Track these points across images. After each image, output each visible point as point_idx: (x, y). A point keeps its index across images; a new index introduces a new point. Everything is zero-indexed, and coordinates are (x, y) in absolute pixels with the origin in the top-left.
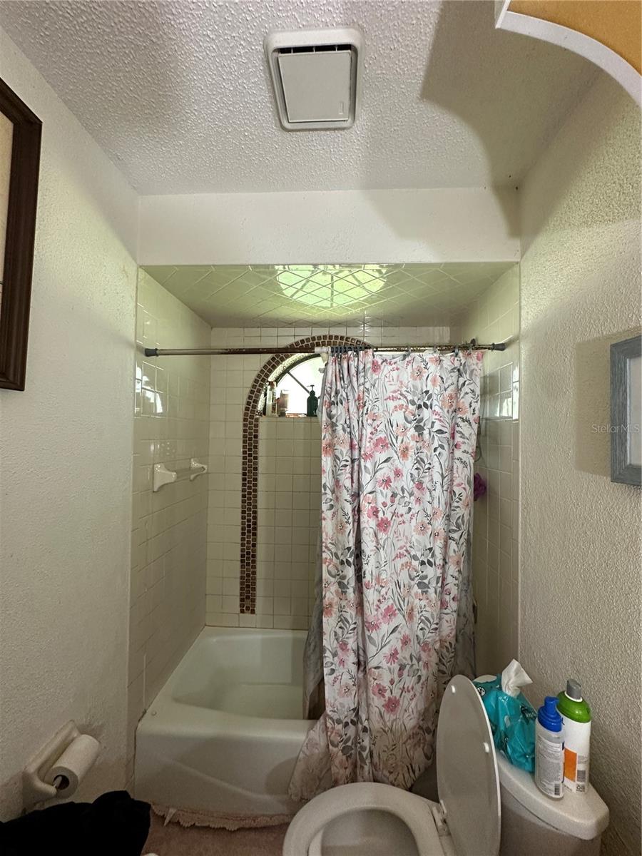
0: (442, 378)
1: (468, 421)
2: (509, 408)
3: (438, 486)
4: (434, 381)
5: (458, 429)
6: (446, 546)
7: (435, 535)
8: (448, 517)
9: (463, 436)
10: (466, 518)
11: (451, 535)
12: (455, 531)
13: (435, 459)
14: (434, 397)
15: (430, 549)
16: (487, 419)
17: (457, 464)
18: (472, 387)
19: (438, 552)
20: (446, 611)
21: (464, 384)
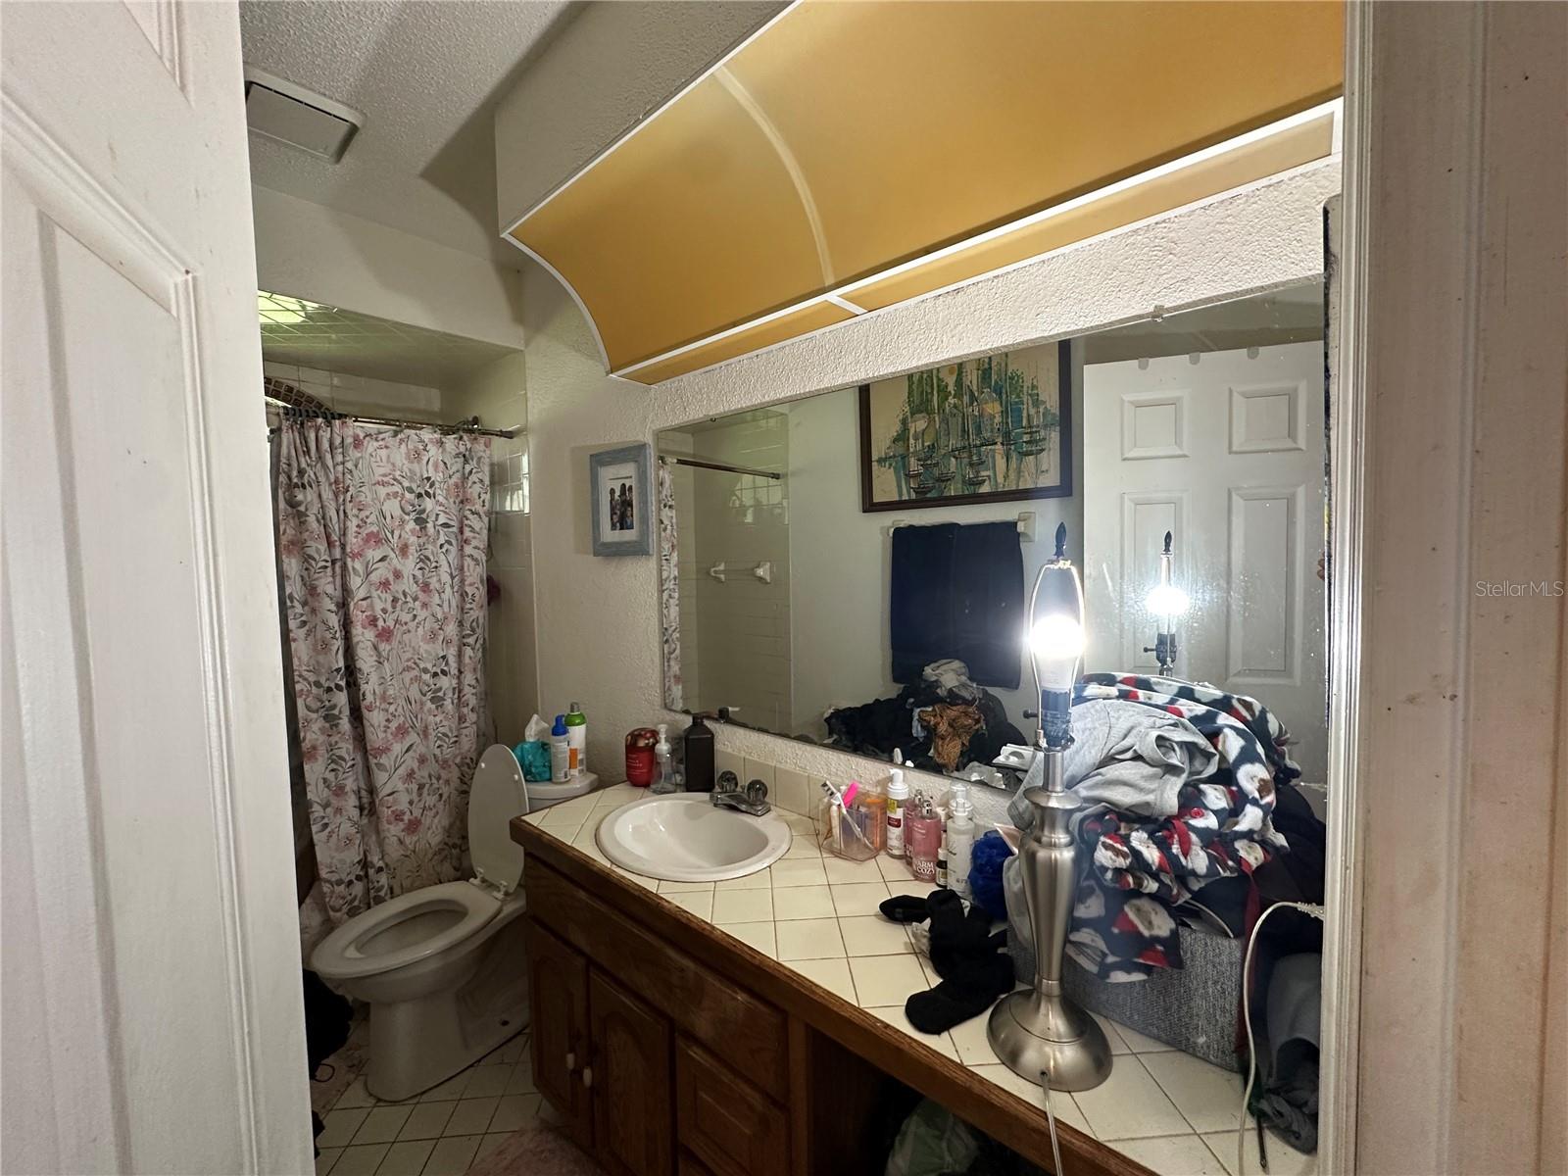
0: (445, 463)
1: (478, 514)
2: (520, 502)
3: (448, 589)
4: (436, 466)
5: (466, 522)
6: (460, 655)
7: (447, 642)
8: (461, 624)
9: (473, 530)
10: (481, 621)
11: (465, 641)
12: (469, 636)
13: (442, 557)
14: (437, 485)
15: (444, 657)
16: (497, 513)
17: (468, 561)
18: (480, 475)
19: (452, 660)
20: (463, 725)
21: (471, 472)
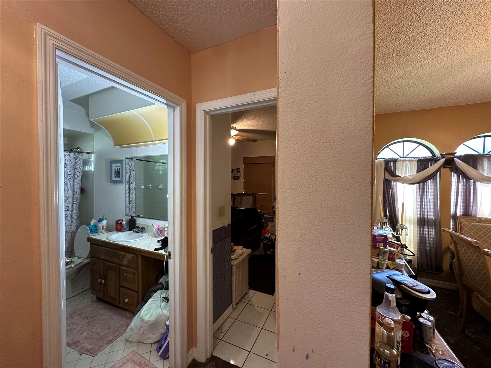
0: (70, 160)
1: (79, 172)
2: (91, 168)
3: (70, 190)
4: (68, 161)
5: (76, 174)
6: (72, 206)
7: (69, 203)
8: (73, 198)
9: (77, 176)
10: (79, 198)
11: (74, 203)
12: (75, 201)
13: (68, 182)
14: (68, 165)
15: (68, 206)
16: (84, 171)
17: (76, 183)
18: (80, 163)
19: (70, 207)
20: (72, 223)
21: (77, 162)
